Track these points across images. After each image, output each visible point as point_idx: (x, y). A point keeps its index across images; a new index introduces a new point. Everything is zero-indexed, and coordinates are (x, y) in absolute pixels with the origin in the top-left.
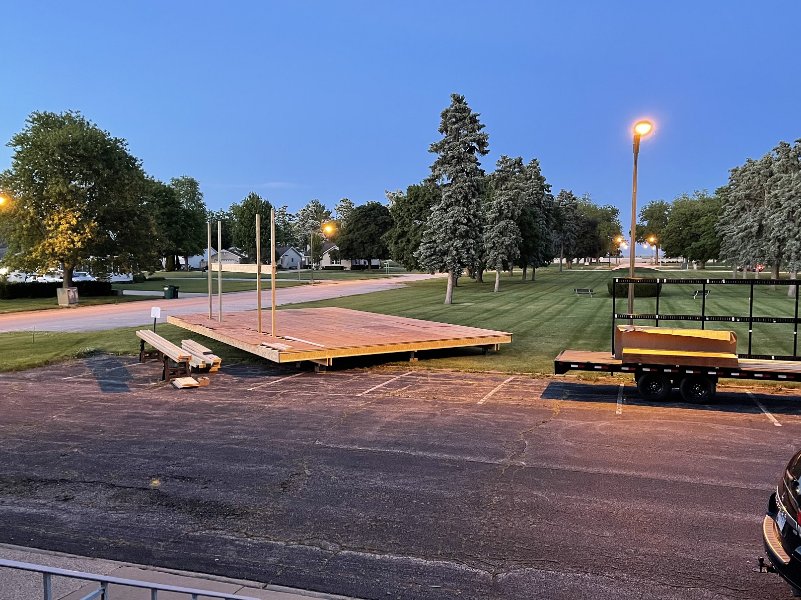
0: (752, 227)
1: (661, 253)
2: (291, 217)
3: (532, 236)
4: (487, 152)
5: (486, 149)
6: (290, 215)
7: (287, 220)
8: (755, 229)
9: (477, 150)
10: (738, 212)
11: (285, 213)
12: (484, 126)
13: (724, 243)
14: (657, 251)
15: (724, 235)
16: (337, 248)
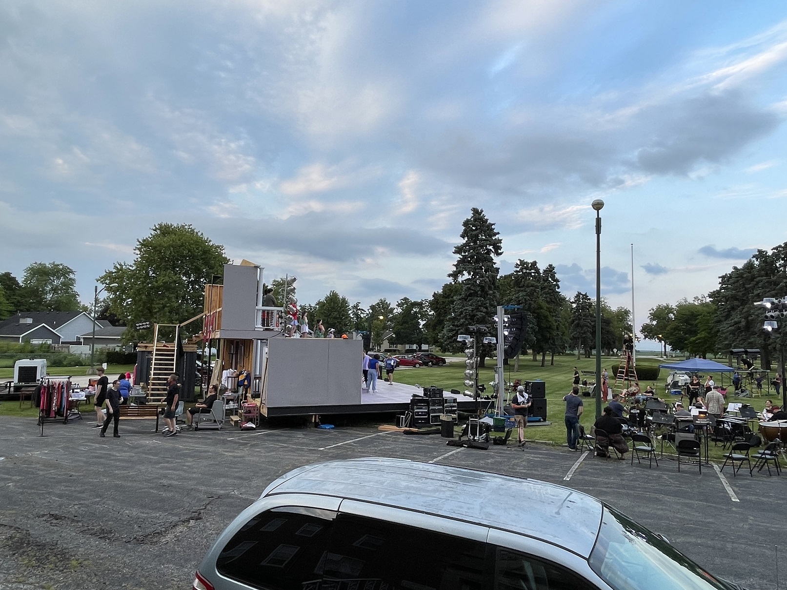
0: (740, 322)
1: (669, 348)
2: (362, 311)
3: (547, 328)
4: (501, 254)
5: (499, 251)
6: (362, 310)
7: (359, 313)
8: (743, 323)
9: (492, 252)
10: (729, 311)
11: (358, 308)
12: (498, 233)
13: (718, 338)
14: (665, 346)
15: (718, 331)
16: (394, 336)
